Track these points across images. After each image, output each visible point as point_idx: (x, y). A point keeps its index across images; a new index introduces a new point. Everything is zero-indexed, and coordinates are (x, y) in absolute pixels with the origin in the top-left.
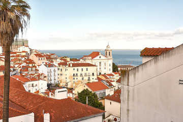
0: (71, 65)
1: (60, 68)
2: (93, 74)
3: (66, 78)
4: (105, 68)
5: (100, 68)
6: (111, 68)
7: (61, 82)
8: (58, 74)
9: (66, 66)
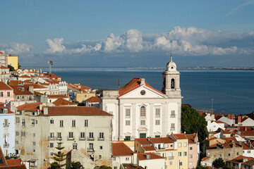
1: (21, 117)
2: (102, 135)
3: (34, 143)
4: (158, 123)
5: (143, 123)
6: (177, 121)
7: (23, 152)
8: (17, 134)
9: (36, 114)
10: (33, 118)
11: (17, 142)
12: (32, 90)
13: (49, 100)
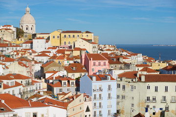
0: (143, 79)
1: (122, 84)
3: (133, 105)
8: (118, 97)
9: (134, 80)
10: (132, 84)
11: (118, 103)
12: (122, 60)
13: (137, 68)
